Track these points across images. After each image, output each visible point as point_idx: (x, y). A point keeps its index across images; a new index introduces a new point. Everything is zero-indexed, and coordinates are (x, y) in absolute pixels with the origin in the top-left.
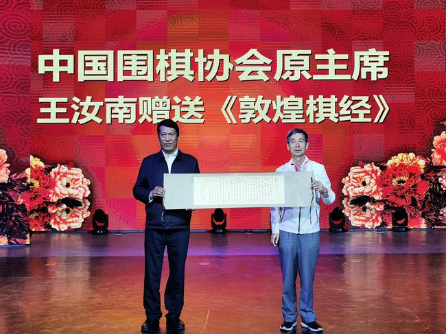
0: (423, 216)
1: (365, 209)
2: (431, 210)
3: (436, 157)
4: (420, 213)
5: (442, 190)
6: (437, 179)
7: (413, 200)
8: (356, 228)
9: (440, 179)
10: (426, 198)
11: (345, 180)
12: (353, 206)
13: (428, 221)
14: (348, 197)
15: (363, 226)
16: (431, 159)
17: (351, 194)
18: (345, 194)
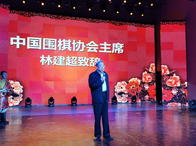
0: (140, 99)
1: (122, 96)
2: (142, 96)
3: (144, 79)
4: (139, 97)
5: (145, 90)
6: (144, 87)
7: (137, 93)
8: (119, 103)
9: (145, 86)
10: (141, 93)
11: (116, 87)
12: (118, 95)
13: (141, 100)
14: (117, 92)
15: (121, 102)
16: (142, 80)
17: (118, 91)
18: (116, 91)
